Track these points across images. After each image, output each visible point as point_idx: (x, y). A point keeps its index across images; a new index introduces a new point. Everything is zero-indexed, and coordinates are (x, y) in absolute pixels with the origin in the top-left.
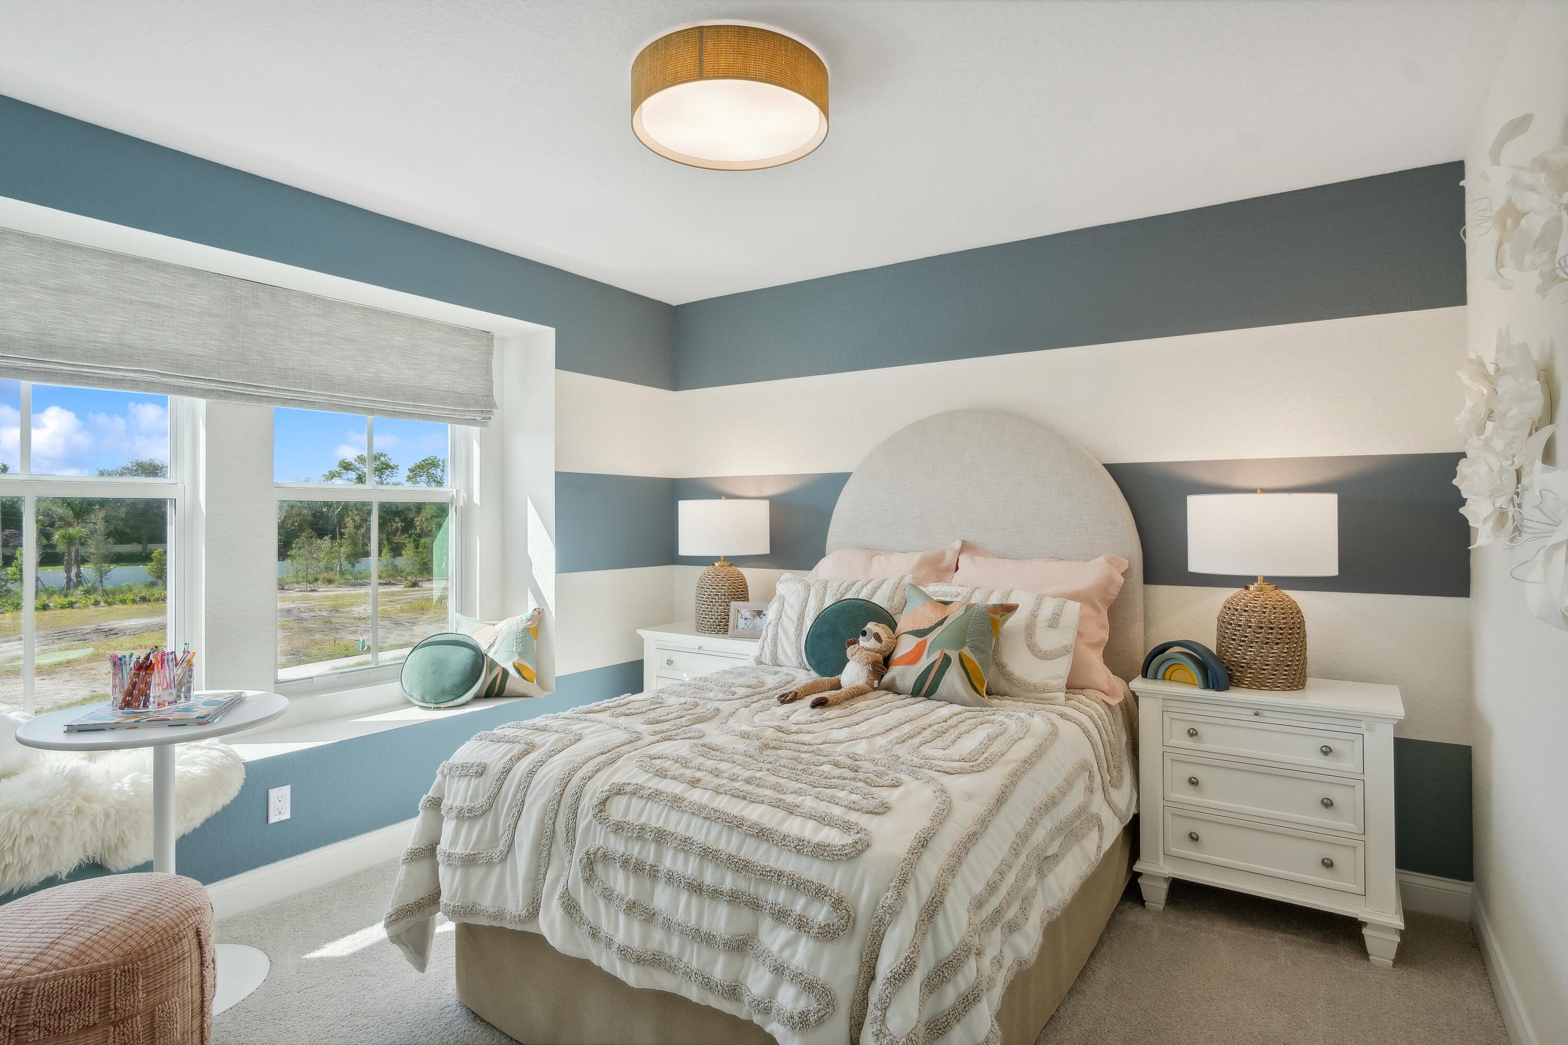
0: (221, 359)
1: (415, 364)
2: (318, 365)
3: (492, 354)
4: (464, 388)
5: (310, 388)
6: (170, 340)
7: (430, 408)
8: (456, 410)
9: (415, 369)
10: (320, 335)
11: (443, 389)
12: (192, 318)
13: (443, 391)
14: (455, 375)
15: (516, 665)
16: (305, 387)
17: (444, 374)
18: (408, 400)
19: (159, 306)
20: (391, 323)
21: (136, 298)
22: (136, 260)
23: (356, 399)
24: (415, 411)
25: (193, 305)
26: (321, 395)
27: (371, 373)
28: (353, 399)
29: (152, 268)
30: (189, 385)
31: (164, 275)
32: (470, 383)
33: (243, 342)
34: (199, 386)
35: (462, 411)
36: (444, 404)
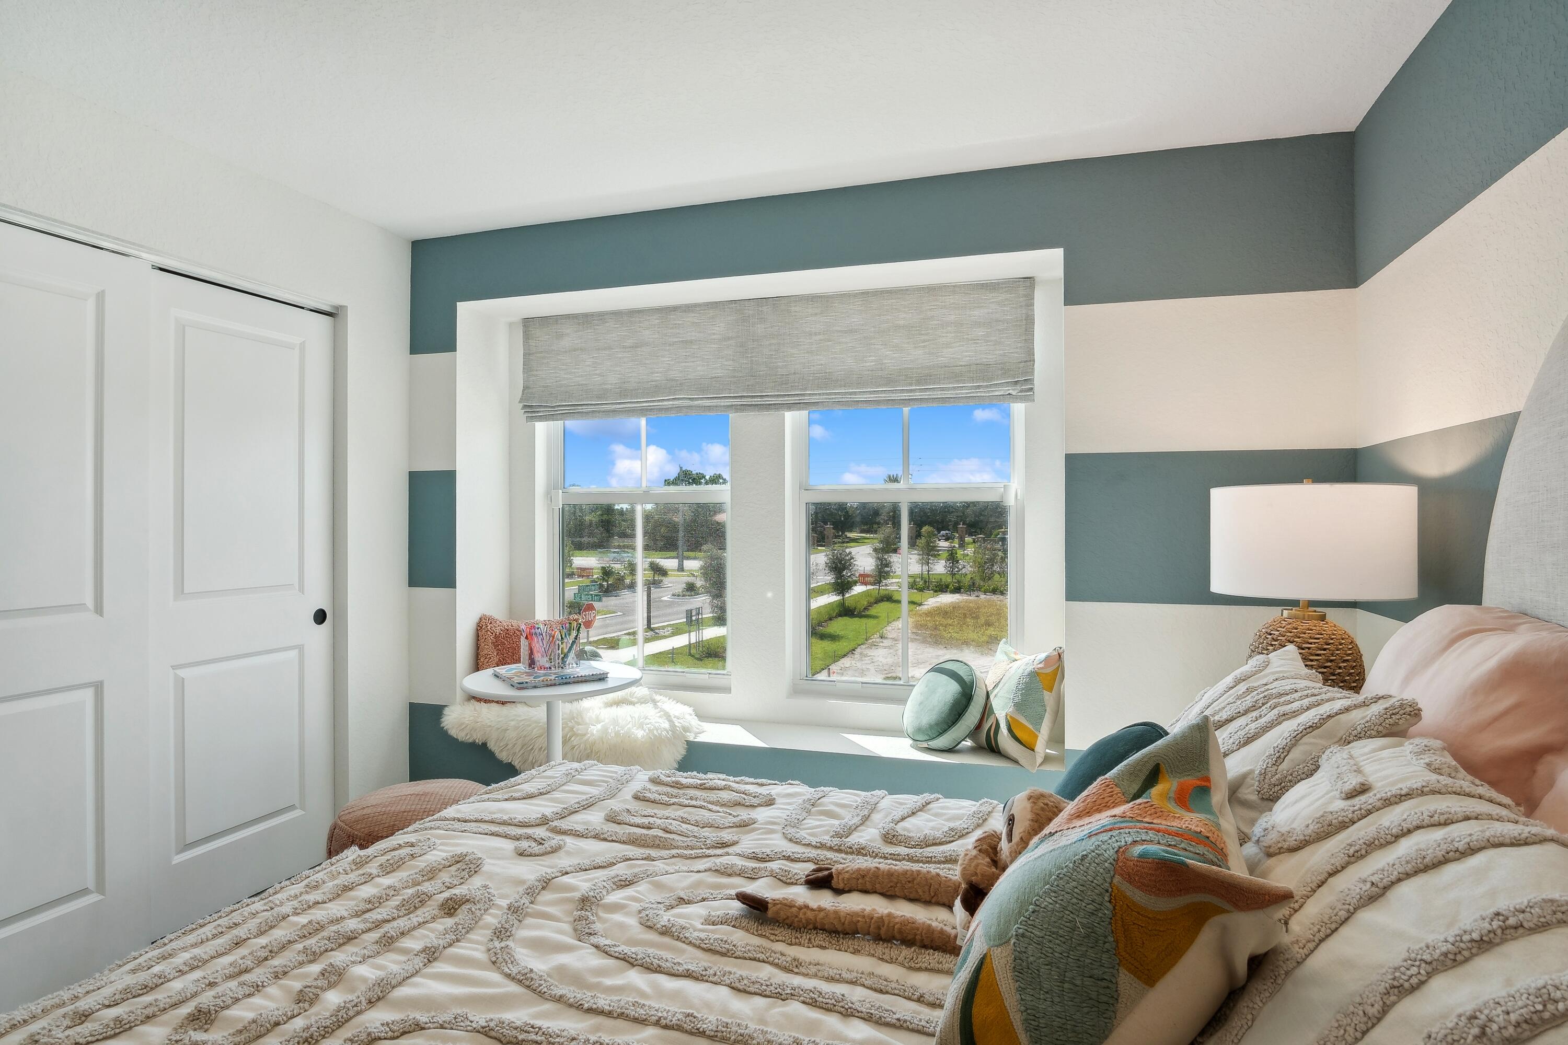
0: (734, 377)
1: (924, 341)
2: (817, 365)
3: (1032, 305)
4: (990, 357)
5: (806, 389)
6: (699, 368)
7: (942, 389)
8: (979, 387)
9: (924, 347)
10: (819, 334)
11: (961, 363)
12: (714, 346)
13: (961, 366)
14: (977, 343)
15: (1008, 717)
16: (801, 390)
17: (963, 346)
18: (911, 384)
19: (691, 342)
20: (894, 301)
21: (677, 340)
22: (674, 309)
23: (855, 393)
24: (925, 395)
25: (714, 334)
26: (819, 394)
27: (872, 362)
28: (851, 393)
29: (685, 311)
30: (714, 404)
31: (693, 315)
32: (1000, 350)
33: (751, 357)
34: (722, 404)
35: (987, 386)
36: (958, 382)
